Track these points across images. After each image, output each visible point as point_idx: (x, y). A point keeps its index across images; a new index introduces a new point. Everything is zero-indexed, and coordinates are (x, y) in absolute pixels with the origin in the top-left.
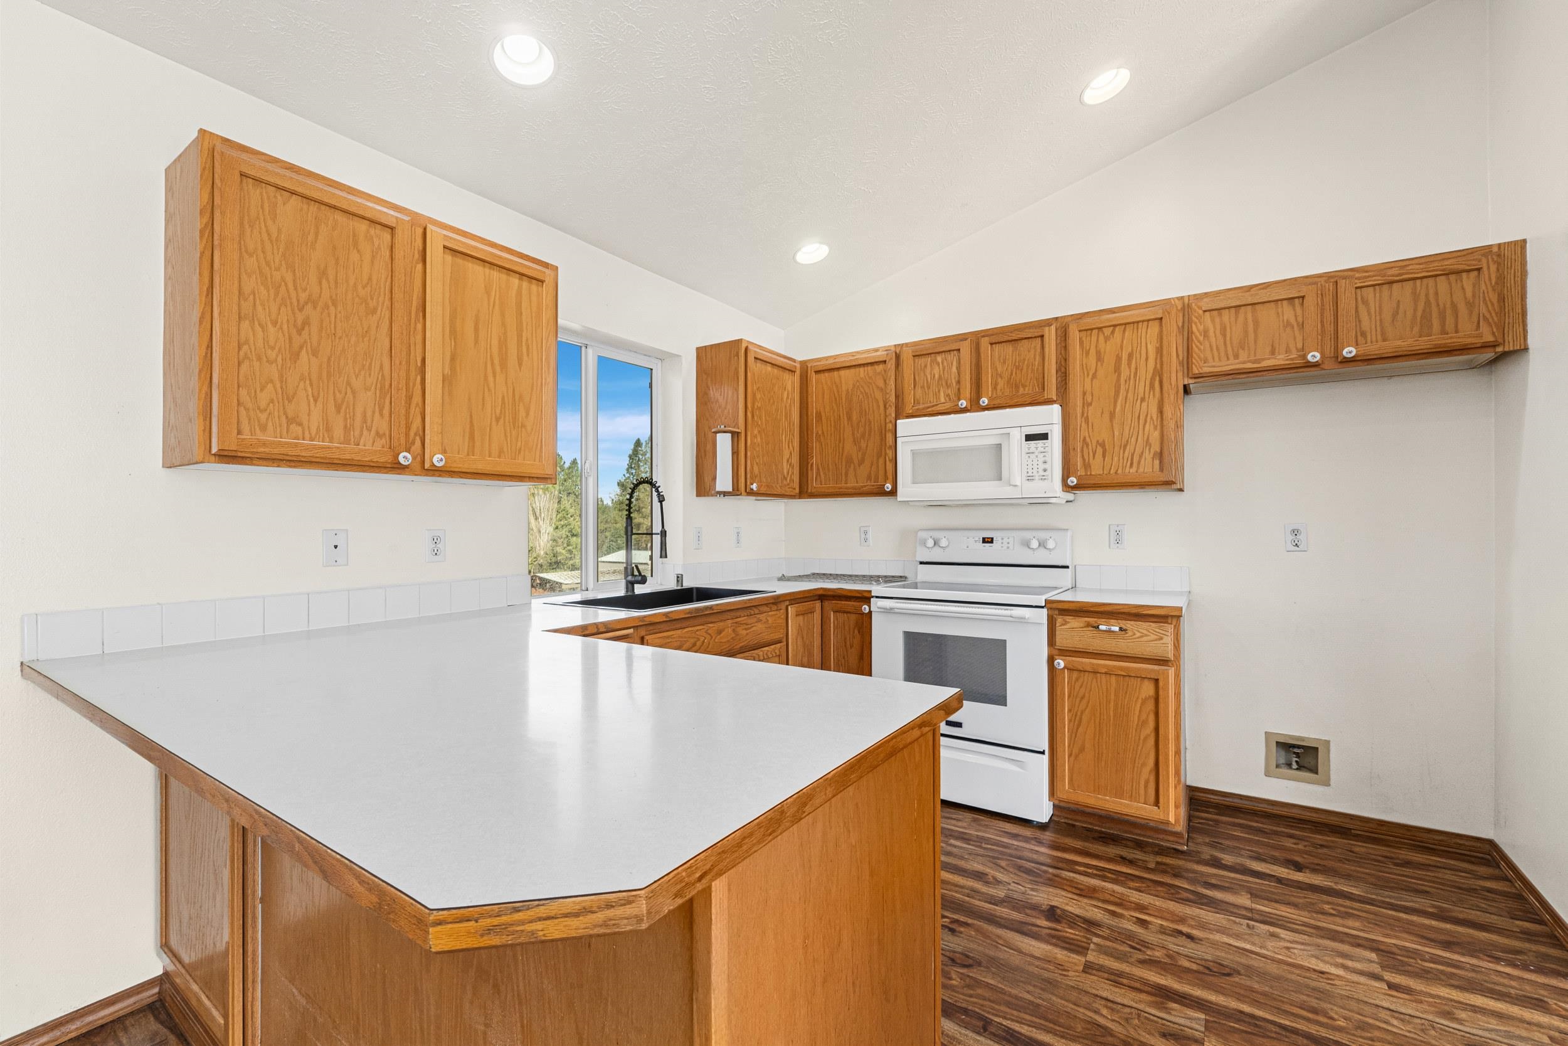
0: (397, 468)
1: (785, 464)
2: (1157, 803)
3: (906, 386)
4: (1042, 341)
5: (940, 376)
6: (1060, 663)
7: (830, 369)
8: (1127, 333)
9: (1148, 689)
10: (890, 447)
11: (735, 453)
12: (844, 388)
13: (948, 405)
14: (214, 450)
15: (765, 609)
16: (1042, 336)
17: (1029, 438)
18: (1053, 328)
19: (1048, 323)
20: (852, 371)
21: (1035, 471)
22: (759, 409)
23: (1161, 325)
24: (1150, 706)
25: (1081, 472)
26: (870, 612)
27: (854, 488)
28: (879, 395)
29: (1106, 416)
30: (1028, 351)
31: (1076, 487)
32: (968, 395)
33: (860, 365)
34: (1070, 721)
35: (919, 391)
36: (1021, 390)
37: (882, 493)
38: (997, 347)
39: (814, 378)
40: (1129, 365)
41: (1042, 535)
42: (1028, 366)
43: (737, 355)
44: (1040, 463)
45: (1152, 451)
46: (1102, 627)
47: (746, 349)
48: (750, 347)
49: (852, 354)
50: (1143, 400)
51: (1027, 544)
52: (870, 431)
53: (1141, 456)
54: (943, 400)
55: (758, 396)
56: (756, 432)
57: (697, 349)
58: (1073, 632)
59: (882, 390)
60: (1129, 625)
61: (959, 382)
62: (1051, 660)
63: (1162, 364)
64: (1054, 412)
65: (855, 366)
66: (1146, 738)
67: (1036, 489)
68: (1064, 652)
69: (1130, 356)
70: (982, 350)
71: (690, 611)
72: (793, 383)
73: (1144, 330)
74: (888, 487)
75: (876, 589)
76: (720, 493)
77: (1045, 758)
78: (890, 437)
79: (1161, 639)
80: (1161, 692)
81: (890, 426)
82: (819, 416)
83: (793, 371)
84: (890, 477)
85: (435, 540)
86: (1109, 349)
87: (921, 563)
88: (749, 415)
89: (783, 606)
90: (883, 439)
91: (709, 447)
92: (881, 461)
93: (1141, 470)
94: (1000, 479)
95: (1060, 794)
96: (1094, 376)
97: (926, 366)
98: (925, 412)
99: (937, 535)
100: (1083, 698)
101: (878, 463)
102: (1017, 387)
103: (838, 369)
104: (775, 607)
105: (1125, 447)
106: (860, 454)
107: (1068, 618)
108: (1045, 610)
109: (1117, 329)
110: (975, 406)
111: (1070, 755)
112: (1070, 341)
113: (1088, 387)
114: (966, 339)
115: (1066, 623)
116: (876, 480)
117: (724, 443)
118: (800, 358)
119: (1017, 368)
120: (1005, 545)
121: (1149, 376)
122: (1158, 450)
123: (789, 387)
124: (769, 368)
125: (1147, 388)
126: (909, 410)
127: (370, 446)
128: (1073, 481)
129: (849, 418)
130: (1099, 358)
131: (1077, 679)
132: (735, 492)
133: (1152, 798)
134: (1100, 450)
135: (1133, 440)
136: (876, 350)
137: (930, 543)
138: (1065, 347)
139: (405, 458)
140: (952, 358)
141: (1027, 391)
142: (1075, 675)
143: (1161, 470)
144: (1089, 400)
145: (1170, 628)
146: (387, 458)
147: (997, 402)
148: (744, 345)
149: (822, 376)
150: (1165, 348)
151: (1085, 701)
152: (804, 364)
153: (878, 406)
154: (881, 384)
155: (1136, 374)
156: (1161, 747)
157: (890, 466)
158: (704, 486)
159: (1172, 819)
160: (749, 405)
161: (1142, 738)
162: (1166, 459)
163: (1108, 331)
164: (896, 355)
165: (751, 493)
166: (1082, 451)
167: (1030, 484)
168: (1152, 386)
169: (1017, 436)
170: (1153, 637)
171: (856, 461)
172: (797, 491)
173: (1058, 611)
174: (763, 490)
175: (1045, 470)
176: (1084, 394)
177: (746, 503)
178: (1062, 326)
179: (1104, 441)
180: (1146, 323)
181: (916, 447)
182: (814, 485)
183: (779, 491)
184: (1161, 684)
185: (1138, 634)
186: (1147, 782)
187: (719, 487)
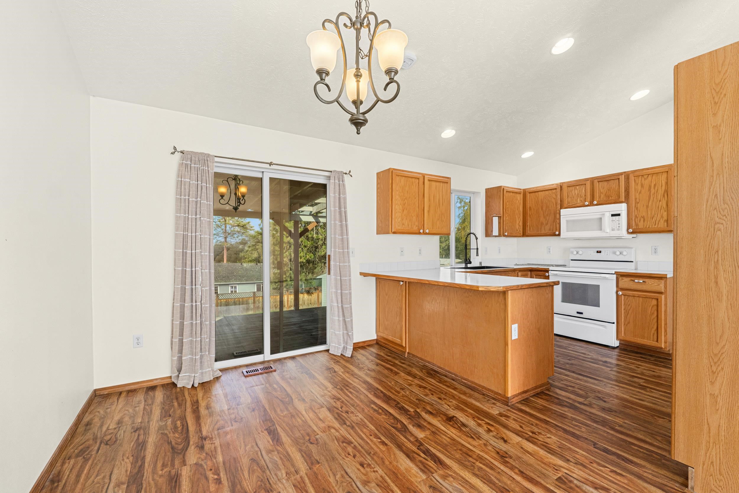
0: (420, 233)
1: (517, 225)
2: (657, 341)
3: (564, 197)
4: (619, 181)
5: (578, 194)
6: (620, 293)
7: (535, 192)
8: (653, 177)
9: (654, 302)
10: (558, 219)
11: (499, 223)
12: (540, 198)
13: (581, 204)
14: (393, 231)
15: (510, 272)
16: (619, 179)
17: (613, 215)
18: (623, 176)
19: (621, 174)
20: (543, 192)
21: (615, 227)
22: (508, 208)
23: (667, 174)
24: (655, 307)
25: (634, 227)
26: (549, 275)
27: (544, 233)
28: (553, 201)
29: (645, 207)
30: (613, 184)
31: (632, 233)
32: (589, 200)
33: (546, 190)
34: (624, 313)
35: (570, 199)
36: (610, 198)
37: (555, 235)
38: (601, 183)
39: (528, 195)
40: (654, 188)
41: (621, 250)
42: (613, 190)
43: (500, 191)
44: (617, 224)
45: (664, 219)
46: (636, 281)
47: (503, 189)
48: (505, 188)
49: (543, 186)
50: (660, 201)
51: (614, 253)
52: (550, 213)
53: (659, 221)
54: (579, 202)
55: (507, 204)
56: (507, 216)
57: (486, 189)
58: (625, 283)
59: (555, 199)
60: (646, 280)
61: (585, 196)
62: (617, 292)
63: (668, 188)
64: (624, 206)
65: (544, 191)
66: (653, 319)
67: (616, 233)
68: (622, 289)
69: (655, 185)
70: (595, 184)
71: (488, 271)
72: (520, 197)
73: (660, 176)
74: (557, 233)
75: (551, 268)
76: (494, 236)
77: (615, 325)
78: (558, 216)
79: (659, 285)
80: (659, 303)
81: (558, 212)
82: (530, 208)
83: (520, 193)
84: (558, 229)
85: (420, 250)
86: (646, 183)
87: (572, 260)
88: (504, 210)
89: (517, 272)
90: (555, 216)
91: (490, 221)
92: (554, 224)
93: (659, 226)
94: (601, 230)
95: (620, 338)
96: (640, 193)
97: (572, 190)
98: (572, 206)
99: (578, 250)
100: (629, 305)
101: (553, 225)
102: (609, 197)
103: (538, 192)
104: (513, 272)
105: (653, 218)
106: (546, 222)
107: (624, 278)
108: (615, 276)
109: (649, 176)
110: (591, 204)
111: (624, 325)
112: (630, 180)
113: (638, 197)
114: (588, 180)
115: (623, 279)
116: (553, 230)
117: (495, 220)
118: (523, 188)
119: (609, 190)
120: (606, 254)
121: (663, 192)
122: (666, 219)
123: (519, 199)
124: (511, 194)
125: (662, 197)
126: (565, 206)
127: (415, 229)
128: (631, 230)
129: (542, 209)
130: (642, 186)
131: (627, 299)
132: (500, 235)
133: (656, 340)
134: (642, 219)
135: (656, 216)
136: (553, 185)
137: (575, 253)
138: (628, 182)
139: (421, 231)
140: (583, 188)
141: (613, 198)
142: (626, 297)
143: (667, 226)
144: (638, 201)
145: (663, 282)
146: (417, 231)
147: (601, 202)
148: (502, 188)
149: (531, 194)
150: (669, 182)
151: (630, 307)
152: (524, 190)
153: (553, 205)
154: (554, 196)
155: (657, 192)
156: (659, 322)
157: (558, 226)
158: (488, 233)
159: (663, 346)
160: (504, 208)
161: (652, 318)
162: (669, 222)
163: (646, 177)
164: (561, 186)
165: (505, 236)
166: (635, 220)
167: (613, 232)
168: (664, 196)
169: (608, 215)
170: (656, 284)
171: (545, 224)
172: (522, 234)
173: (620, 275)
174: (509, 235)
175: (619, 227)
176: (636, 199)
177: (503, 239)
178: (627, 175)
179: (644, 216)
180: (661, 173)
181: (568, 219)
182: (528, 232)
183: (515, 235)
184: (659, 300)
185: (650, 283)
186: (654, 334)
187: (494, 235)
